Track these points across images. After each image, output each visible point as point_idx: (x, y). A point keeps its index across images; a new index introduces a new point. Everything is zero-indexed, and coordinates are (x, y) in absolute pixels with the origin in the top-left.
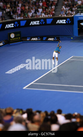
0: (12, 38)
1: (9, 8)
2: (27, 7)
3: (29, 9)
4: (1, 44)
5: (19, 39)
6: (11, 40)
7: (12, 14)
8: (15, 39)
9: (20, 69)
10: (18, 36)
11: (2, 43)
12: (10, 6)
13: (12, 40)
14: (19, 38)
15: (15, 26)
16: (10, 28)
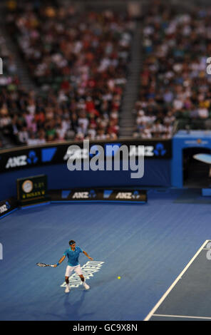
0: (26, 193)
1: (6, 116)
2: (50, 115)
3: (55, 118)
4: (4, 209)
5: (42, 195)
6: (24, 197)
7: (16, 131)
8: (33, 194)
9: (92, 275)
10: (40, 186)
11: (5, 206)
12: (9, 111)
13: (26, 198)
14: (43, 193)
15: (29, 161)
16: (18, 168)
